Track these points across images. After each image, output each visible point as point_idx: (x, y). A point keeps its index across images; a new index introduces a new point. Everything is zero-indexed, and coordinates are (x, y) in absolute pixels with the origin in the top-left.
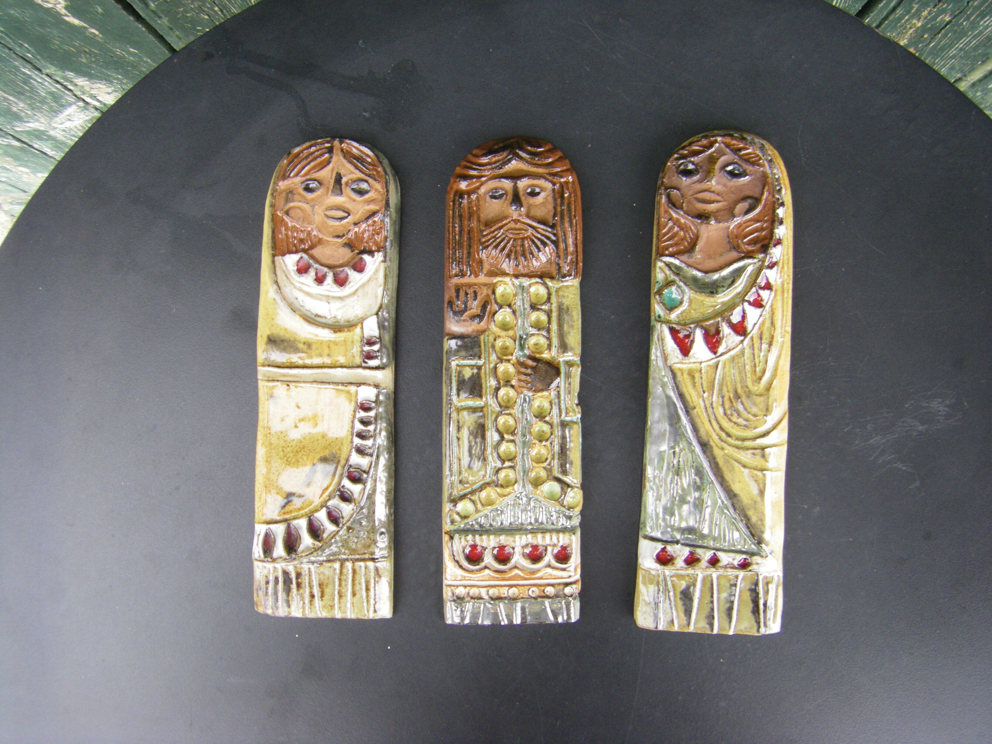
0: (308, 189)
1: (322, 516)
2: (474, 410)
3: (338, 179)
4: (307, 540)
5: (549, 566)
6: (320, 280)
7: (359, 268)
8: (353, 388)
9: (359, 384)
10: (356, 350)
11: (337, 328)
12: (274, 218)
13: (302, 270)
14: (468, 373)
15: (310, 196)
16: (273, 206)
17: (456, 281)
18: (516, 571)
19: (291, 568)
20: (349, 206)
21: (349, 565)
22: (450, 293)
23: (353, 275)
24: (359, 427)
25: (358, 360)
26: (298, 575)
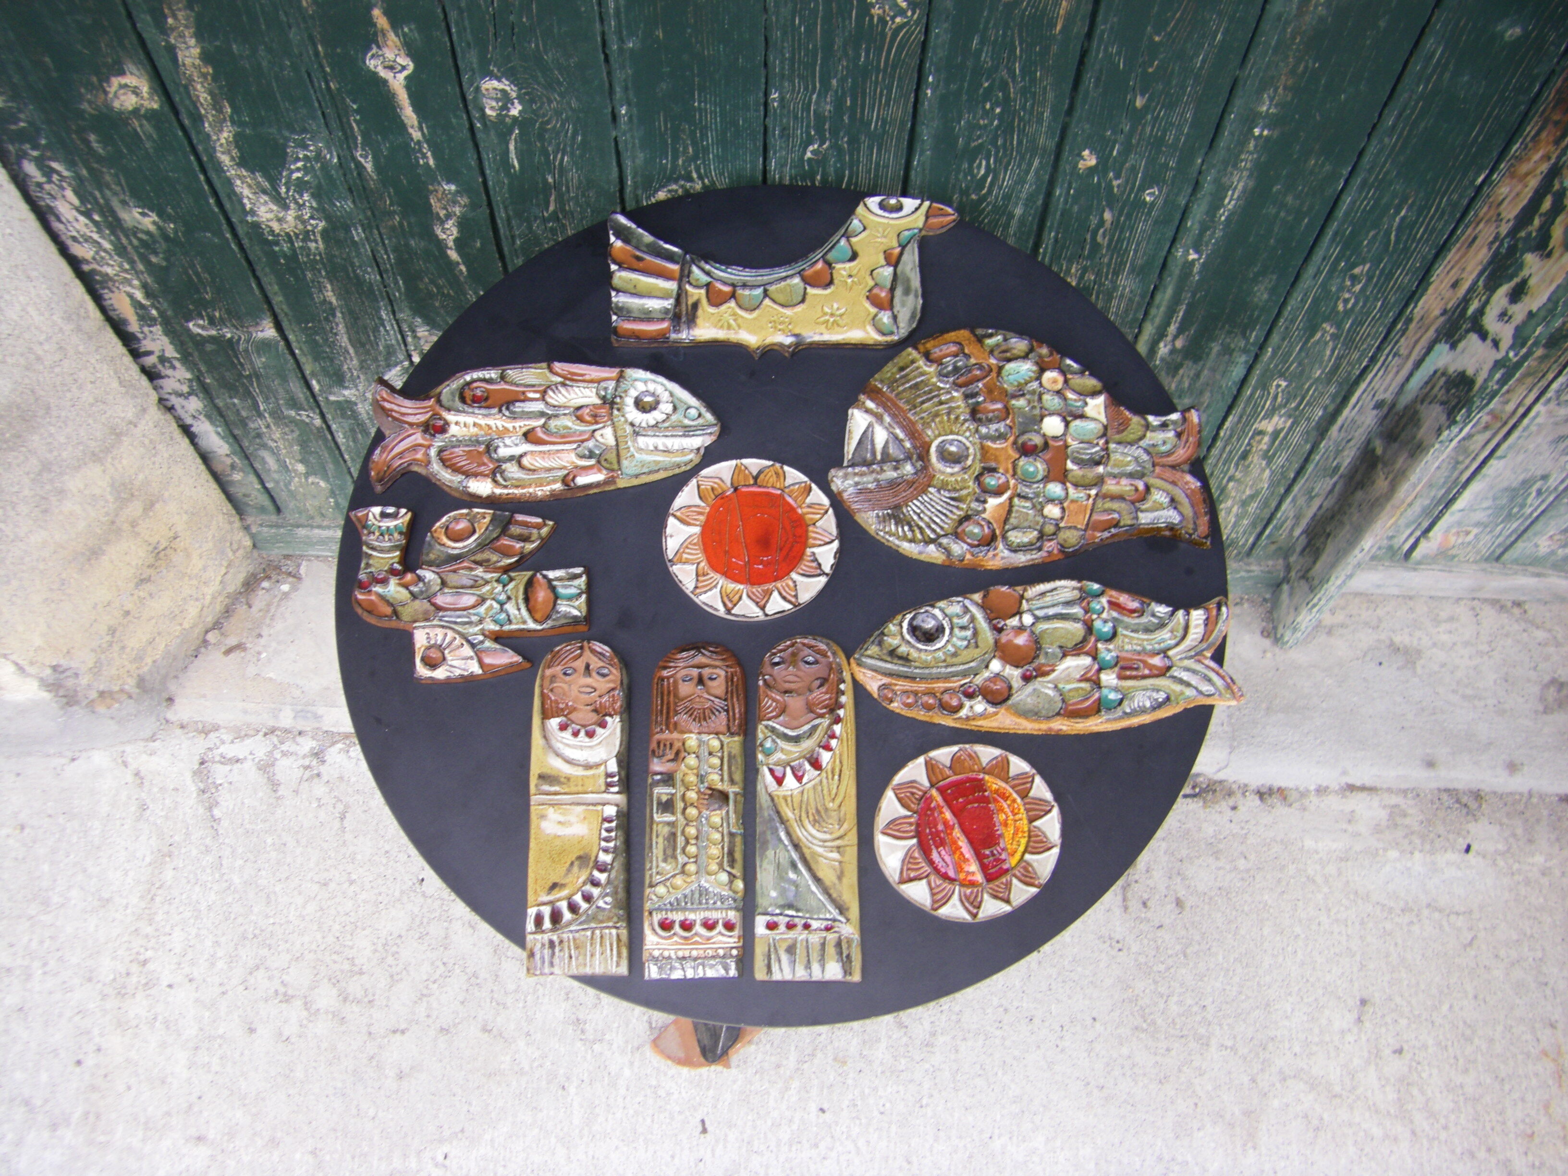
0: (565, 674)
1: (578, 898)
2: (669, 824)
3: (587, 667)
4: (567, 916)
5: (720, 933)
6: (576, 734)
7: (603, 725)
8: (599, 808)
9: (604, 804)
10: (602, 781)
11: (588, 767)
12: (542, 695)
13: (563, 727)
14: (664, 798)
15: (568, 678)
16: (542, 686)
17: (657, 736)
18: (697, 939)
19: (555, 938)
20: (595, 685)
21: (598, 932)
22: (654, 745)
23: (599, 730)
24: (604, 834)
25: (603, 788)
26: (561, 942)
